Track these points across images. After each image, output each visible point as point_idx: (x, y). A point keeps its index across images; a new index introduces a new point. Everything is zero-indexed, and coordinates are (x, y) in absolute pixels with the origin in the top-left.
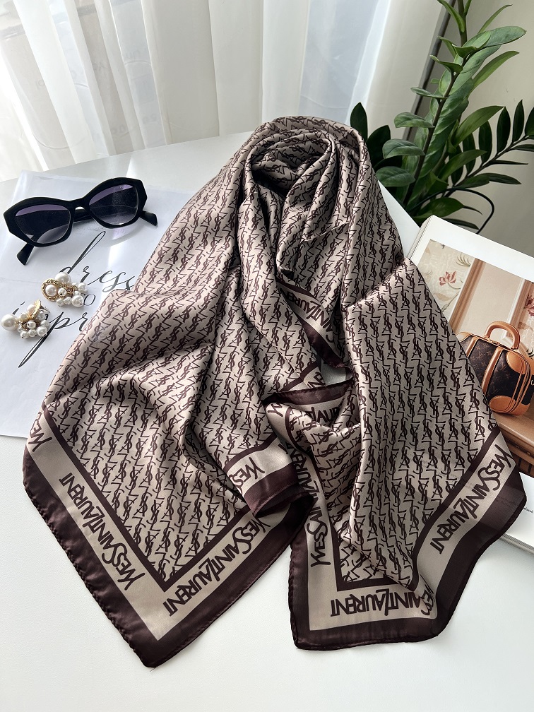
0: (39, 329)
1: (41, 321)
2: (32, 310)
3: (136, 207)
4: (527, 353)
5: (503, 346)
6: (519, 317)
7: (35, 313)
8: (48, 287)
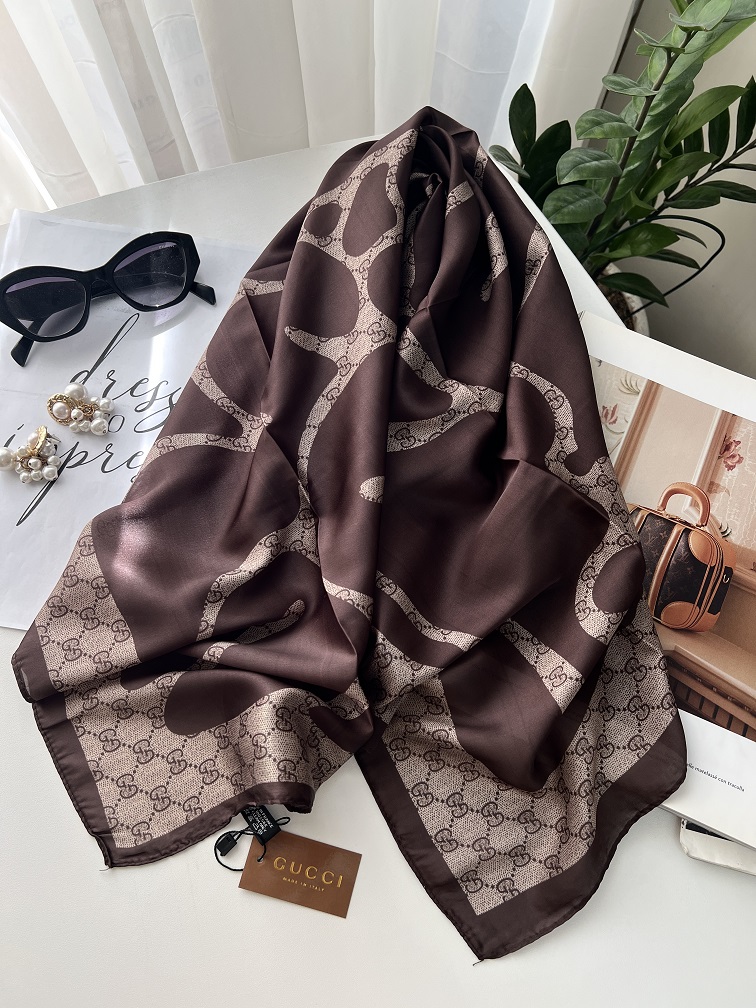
0: (46, 469)
1: (47, 457)
2: (34, 442)
3: (184, 275)
4: (719, 532)
5: (686, 523)
6: (711, 472)
7: (38, 447)
8: (58, 406)
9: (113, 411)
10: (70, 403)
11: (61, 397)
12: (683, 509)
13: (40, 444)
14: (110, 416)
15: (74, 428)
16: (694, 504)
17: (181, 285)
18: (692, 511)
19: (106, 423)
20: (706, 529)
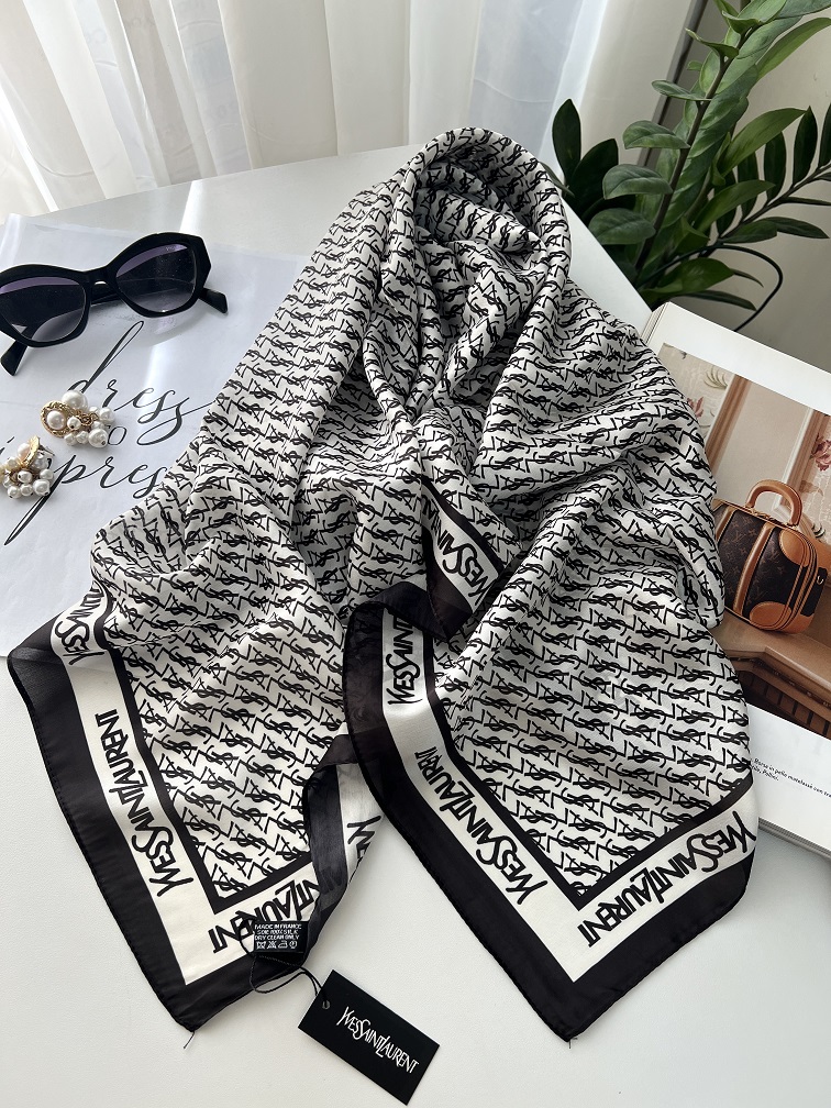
0: (38, 483)
1: (39, 471)
2: (25, 453)
3: (194, 281)
4: (812, 533)
5: (775, 521)
6: (802, 471)
7: (29, 458)
8: (52, 415)
9: (114, 422)
10: (66, 411)
11: (57, 405)
12: (773, 507)
13: (32, 454)
14: (110, 427)
15: (69, 440)
16: (784, 503)
17: (190, 291)
18: (783, 510)
19: (105, 435)
20: (798, 528)
